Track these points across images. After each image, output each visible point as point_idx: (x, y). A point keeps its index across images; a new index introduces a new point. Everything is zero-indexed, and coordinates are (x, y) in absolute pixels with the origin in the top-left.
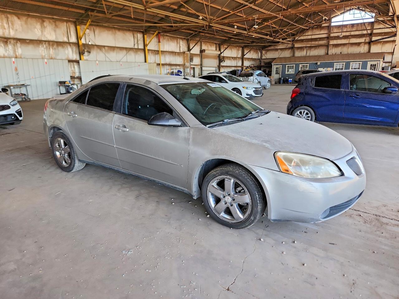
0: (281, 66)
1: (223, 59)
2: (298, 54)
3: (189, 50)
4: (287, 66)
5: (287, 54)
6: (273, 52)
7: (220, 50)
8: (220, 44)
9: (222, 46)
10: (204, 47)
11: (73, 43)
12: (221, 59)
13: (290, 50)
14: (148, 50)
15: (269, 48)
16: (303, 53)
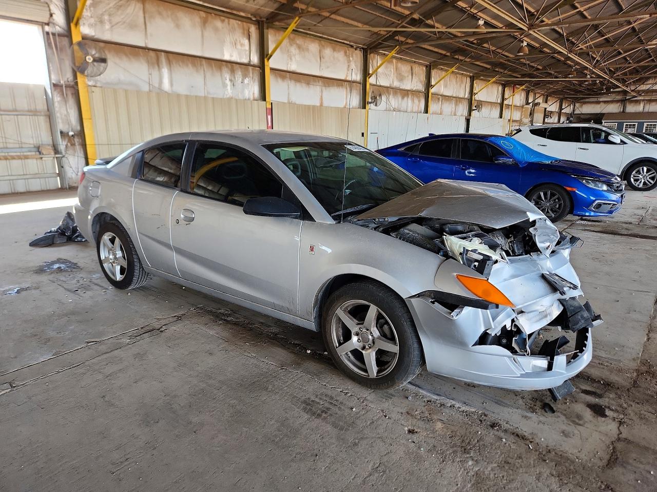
0: (616, 124)
1: (550, 114)
2: (631, 108)
3: (528, 103)
4: (625, 124)
5: (614, 108)
6: (593, 105)
7: (546, 102)
8: (547, 95)
9: (549, 98)
10: (536, 101)
11: (466, 99)
12: (547, 114)
13: (619, 104)
14: (506, 105)
15: (587, 100)
16: (640, 108)
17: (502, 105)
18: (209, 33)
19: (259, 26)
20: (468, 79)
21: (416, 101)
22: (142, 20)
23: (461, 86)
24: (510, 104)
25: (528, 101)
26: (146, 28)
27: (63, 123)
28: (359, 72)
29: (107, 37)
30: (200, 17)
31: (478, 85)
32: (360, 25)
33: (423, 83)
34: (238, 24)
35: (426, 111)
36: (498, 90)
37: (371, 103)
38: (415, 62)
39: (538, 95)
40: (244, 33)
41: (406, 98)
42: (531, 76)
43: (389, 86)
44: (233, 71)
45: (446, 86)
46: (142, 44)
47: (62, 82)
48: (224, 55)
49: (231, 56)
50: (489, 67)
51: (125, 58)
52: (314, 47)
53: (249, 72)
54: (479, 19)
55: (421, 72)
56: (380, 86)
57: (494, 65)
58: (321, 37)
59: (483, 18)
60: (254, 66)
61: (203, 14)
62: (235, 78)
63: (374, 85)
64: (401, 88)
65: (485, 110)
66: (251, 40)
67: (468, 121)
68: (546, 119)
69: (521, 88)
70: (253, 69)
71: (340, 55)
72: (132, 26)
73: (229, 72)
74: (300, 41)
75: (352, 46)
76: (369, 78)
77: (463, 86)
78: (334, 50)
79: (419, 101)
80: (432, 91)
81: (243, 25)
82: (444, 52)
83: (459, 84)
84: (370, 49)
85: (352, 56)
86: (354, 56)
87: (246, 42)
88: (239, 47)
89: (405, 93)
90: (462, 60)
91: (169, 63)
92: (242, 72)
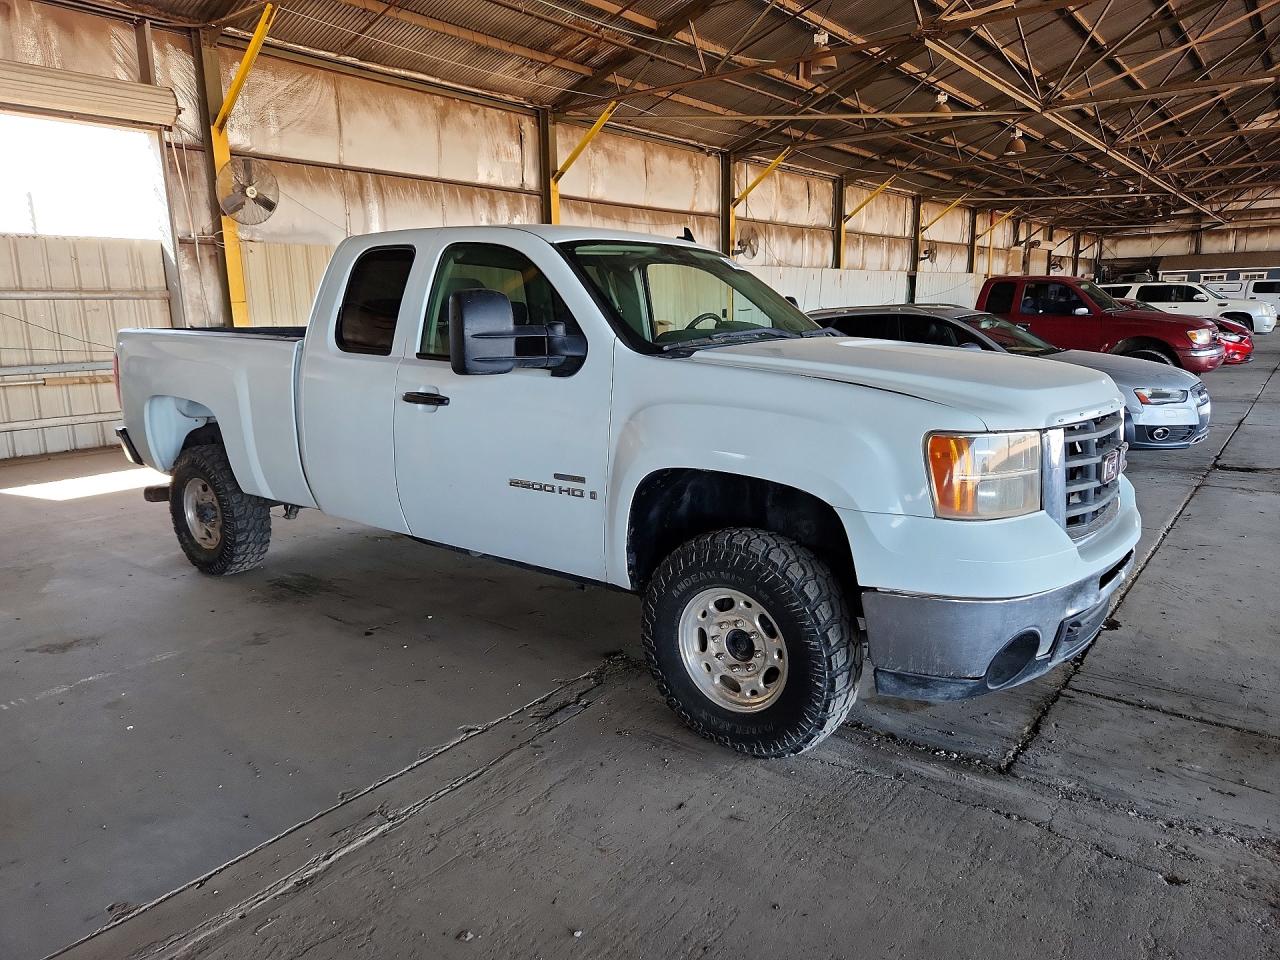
0: (1186, 276)
1: (1059, 261)
2: (1210, 246)
3: (1017, 243)
4: (1201, 276)
5: (1178, 247)
6: (1137, 243)
7: (1051, 239)
8: (1052, 227)
9: (1054, 232)
10: (1033, 239)
11: (907, 238)
12: (1053, 262)
13: (1187, 239)
14: (978, 246)
15: (1126, 234)
16: (1228, 244)
17: (971, 247)
18: (450, 135)
19: (538, 118)
20: (909, 201)
21: (818, 244)
22: (333, 116)
23: (896, 215)
24: (987, 245)
25: (1018, 239)
26: (340, 131)
27: (193, 310)
28: (715, 196)
29: (273, 148)
30: (435, 107)
31: (928, 213)
32: (720, 110)
33: (830, 212)
34: (500, 116)
35: (837, 264)
36: (963, 220)
37: (738, 252)
38: (814, 174)
39: (1035, 228)
40: (512, 133)
41: (799, 241)
42: (1023, 192)
43: (768, 219)
44: (493, 204)
45: (870, 216)
46: (334, 161)
47: (193, 235)
48: (477, 175)
49: (490, 175)
50: (948, 178)
51: (303, 187)
52: (634, 152)
53: (520, 204)
54: (938, 93)
55: (825, 192)
56: (754, 220)
57: (958, 174)
58: (647, 135)
59: (945, 90)
60: (530, 192)
61: (440, 102)
62: (496, 215)
63: (742, 219)
64: (790, 222)
65: (941, 258)
66: (525, 145)
67: (912, 280)
68: (1052, 271)
69: (1007, 214)
70: (527, 199)
71: (680, 167)
72: (316, 128)
73: (487, 205)
74: (610, 143)
75: (702, 150)
76: (734, 207)
77: (900, 215)
78: (670, 157)
79: (824, 245)
80: (846, 226)
81: (510, 117)
82: (869, 155)
83: (892, 211)
84: (736, 152)
85: (703, 168)
86: (706, 166)
87: (518, 147)
88: (504, 159)
89: (798, 232)
90: (901, 168)
91: (381, 192)
92: (508, 205)
